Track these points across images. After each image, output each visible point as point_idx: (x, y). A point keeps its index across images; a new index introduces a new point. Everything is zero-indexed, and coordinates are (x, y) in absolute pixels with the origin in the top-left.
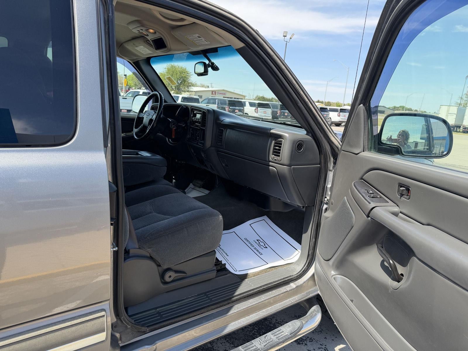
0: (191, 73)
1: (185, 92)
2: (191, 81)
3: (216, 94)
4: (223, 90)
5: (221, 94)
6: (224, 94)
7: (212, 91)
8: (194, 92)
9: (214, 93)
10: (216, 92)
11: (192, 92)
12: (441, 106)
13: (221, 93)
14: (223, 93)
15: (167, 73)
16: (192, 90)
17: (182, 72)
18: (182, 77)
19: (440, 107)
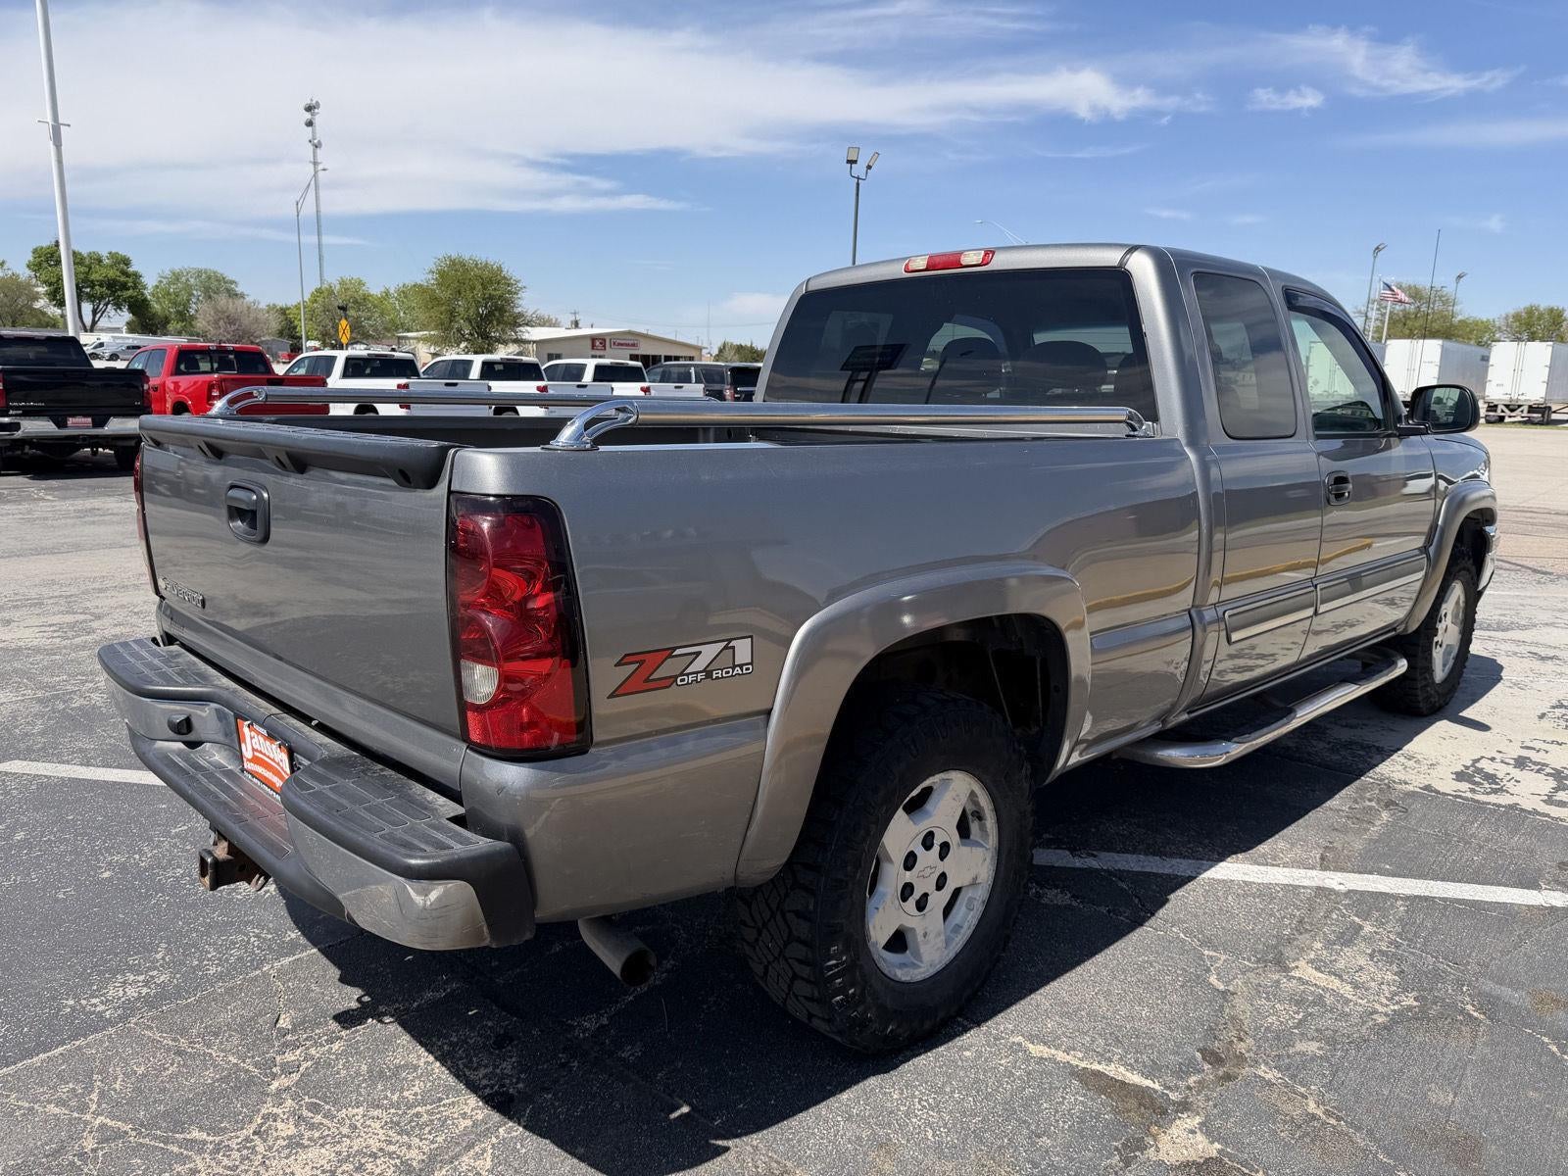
0: (519, 281)
1: (505, 343)
2: (520, 309)
3: (604, 346)
4: (630, 333)
5: (622, 345)
6: (633, 345)
7: (593, 339)
8: (534, 342)
9: (598, 343)
10: (605, 340)
11: (529, 342)
12: (1312, 345)
13: (622, 342)
14: (627, 342)
15: (438, 284)
16: (526, 336)
17: (491, 282)
18: (491, 297)
19: (1310, 348)
